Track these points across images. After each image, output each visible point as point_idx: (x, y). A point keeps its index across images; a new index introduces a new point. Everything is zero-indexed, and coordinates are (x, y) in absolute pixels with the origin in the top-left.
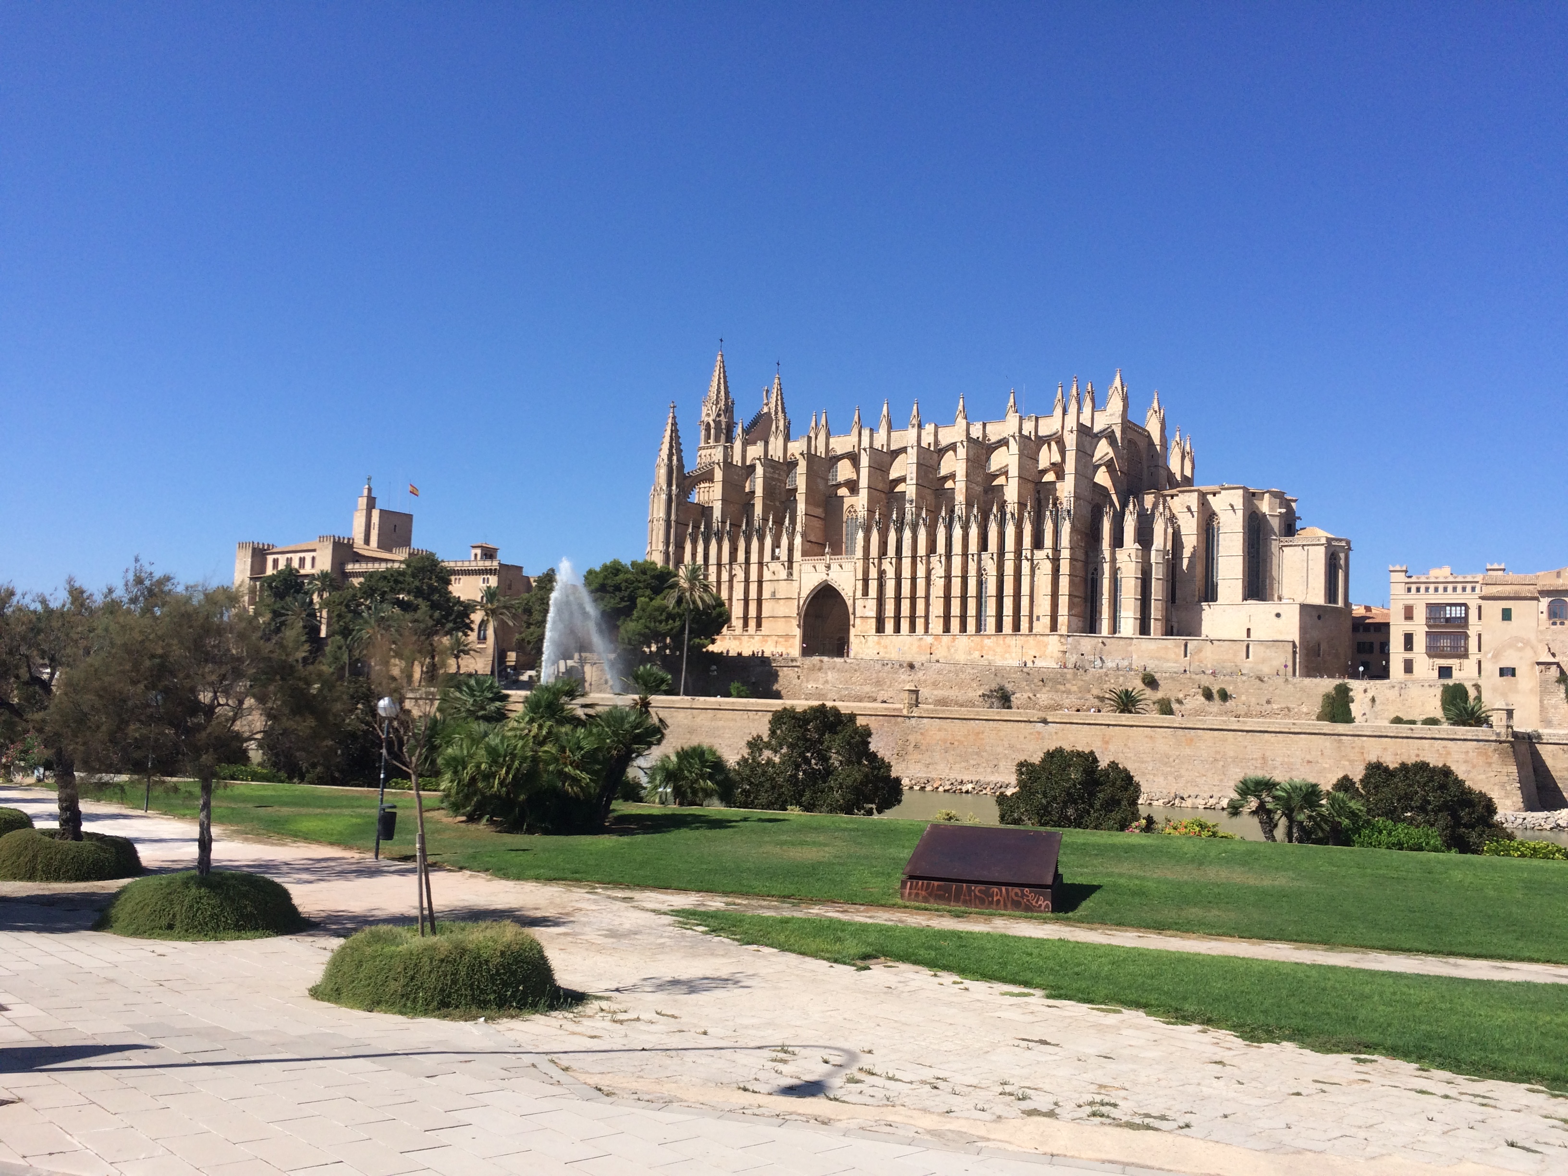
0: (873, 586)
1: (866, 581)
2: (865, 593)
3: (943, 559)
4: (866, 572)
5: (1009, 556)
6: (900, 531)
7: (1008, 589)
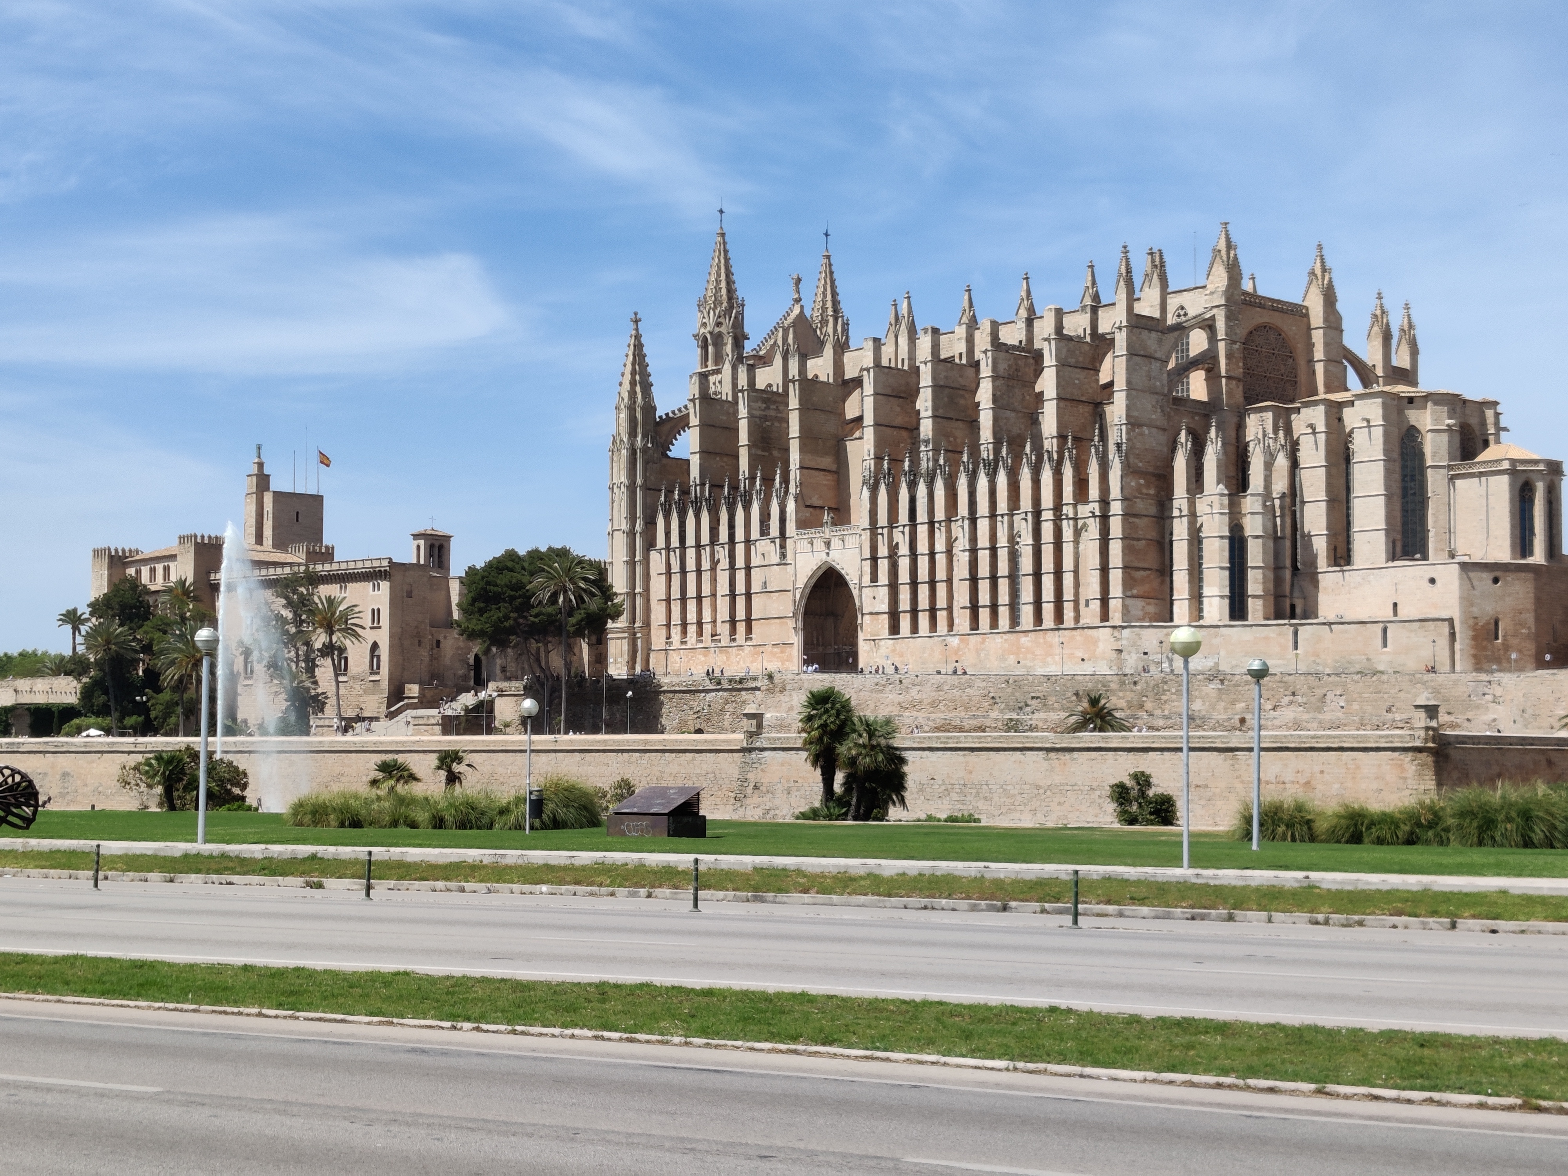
0: (883, 566)
1: (874, 559)
2: (874, 578)
3: (966, 522)
4: (874, 548)
5: (1047, 515)
6: (912, 486)
7: (1048, 564)
